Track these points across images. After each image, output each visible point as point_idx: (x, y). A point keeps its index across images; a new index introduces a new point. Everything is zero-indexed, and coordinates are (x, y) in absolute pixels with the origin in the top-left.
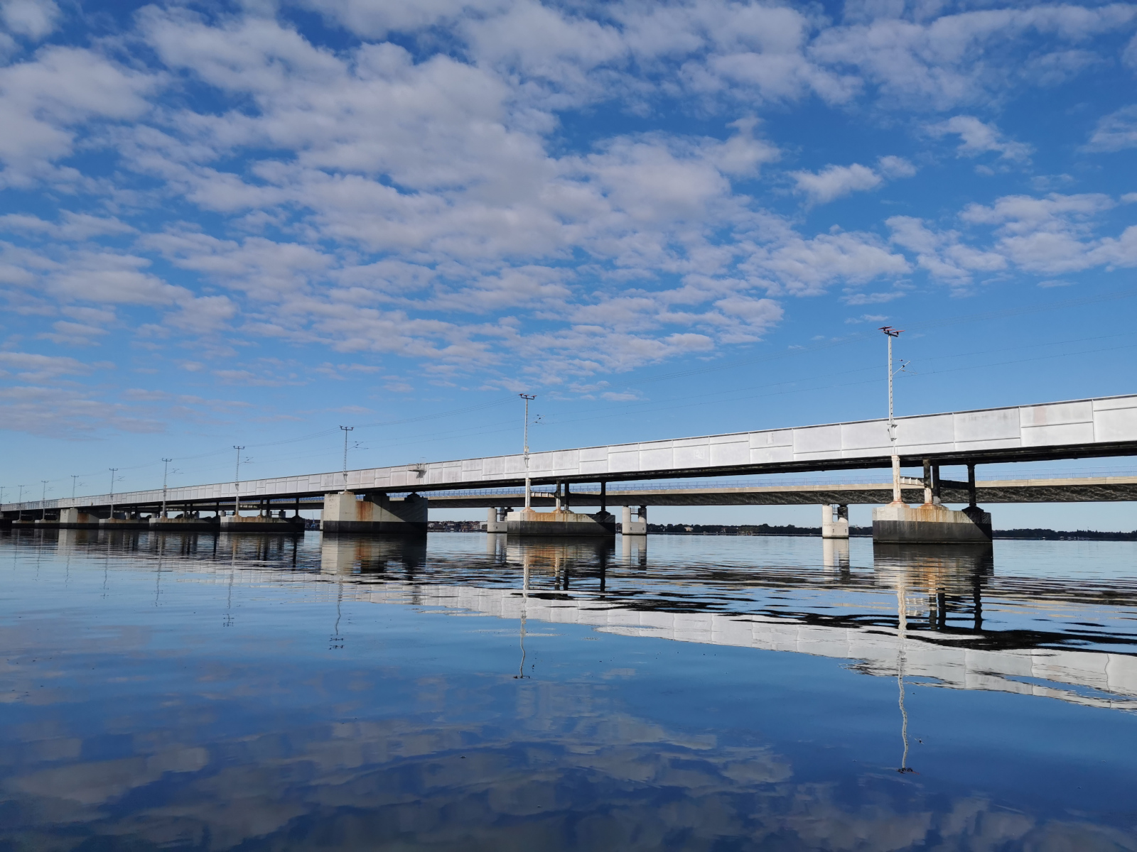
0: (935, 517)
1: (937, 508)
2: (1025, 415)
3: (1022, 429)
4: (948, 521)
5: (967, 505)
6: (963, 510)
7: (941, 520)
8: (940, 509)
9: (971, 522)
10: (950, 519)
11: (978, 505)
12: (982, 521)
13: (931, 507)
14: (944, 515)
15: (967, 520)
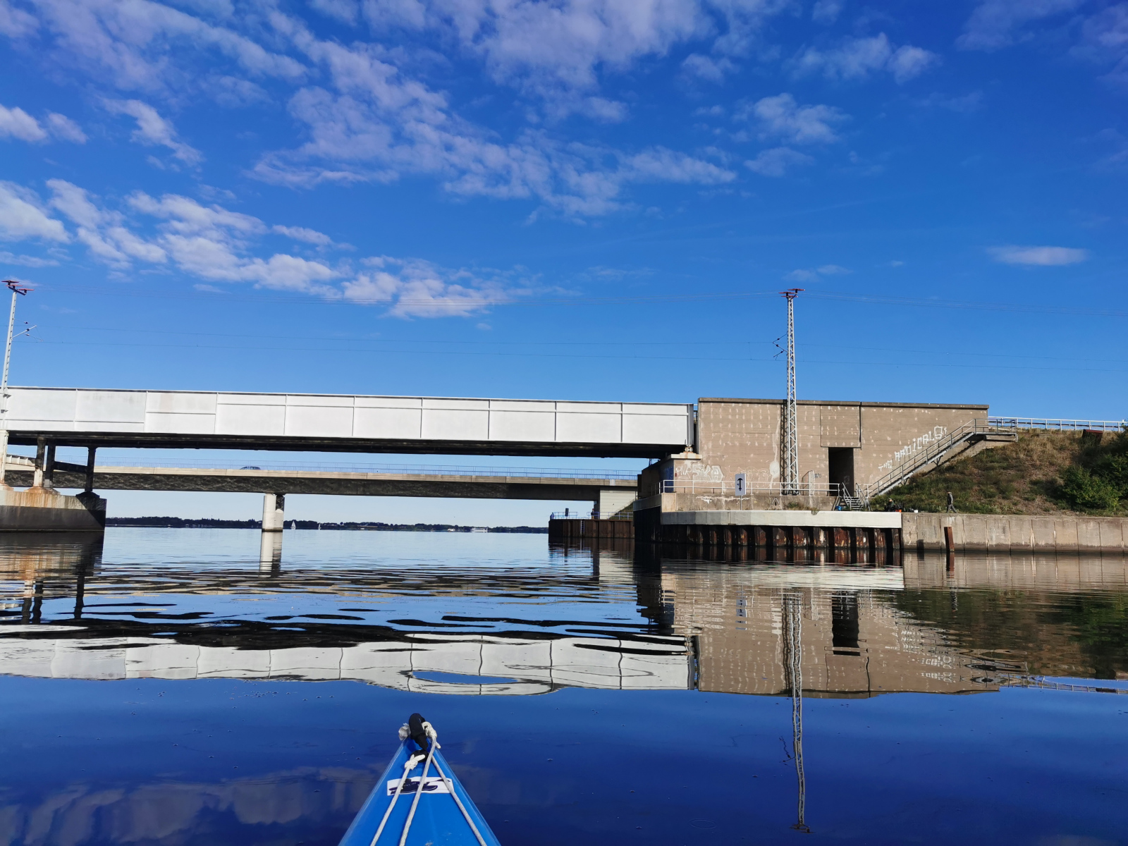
0: (43, 501)
1: (46, 492)
2: (152, 400)
3: (147, 415)
4: (57, 507)
5: (83, 491)
6: (77, 495)
7: (49, 506)
8: (51, 493)
9: (84, 508)
10: (60, 504)
11: (94, 491)
12: (96, 508)
13: (40, 491)
14: (54, 499)
15: (79, 506)
